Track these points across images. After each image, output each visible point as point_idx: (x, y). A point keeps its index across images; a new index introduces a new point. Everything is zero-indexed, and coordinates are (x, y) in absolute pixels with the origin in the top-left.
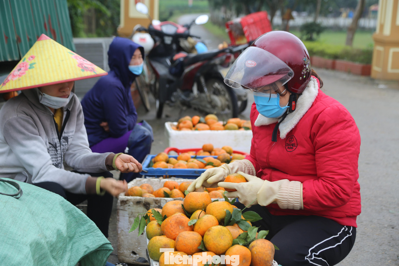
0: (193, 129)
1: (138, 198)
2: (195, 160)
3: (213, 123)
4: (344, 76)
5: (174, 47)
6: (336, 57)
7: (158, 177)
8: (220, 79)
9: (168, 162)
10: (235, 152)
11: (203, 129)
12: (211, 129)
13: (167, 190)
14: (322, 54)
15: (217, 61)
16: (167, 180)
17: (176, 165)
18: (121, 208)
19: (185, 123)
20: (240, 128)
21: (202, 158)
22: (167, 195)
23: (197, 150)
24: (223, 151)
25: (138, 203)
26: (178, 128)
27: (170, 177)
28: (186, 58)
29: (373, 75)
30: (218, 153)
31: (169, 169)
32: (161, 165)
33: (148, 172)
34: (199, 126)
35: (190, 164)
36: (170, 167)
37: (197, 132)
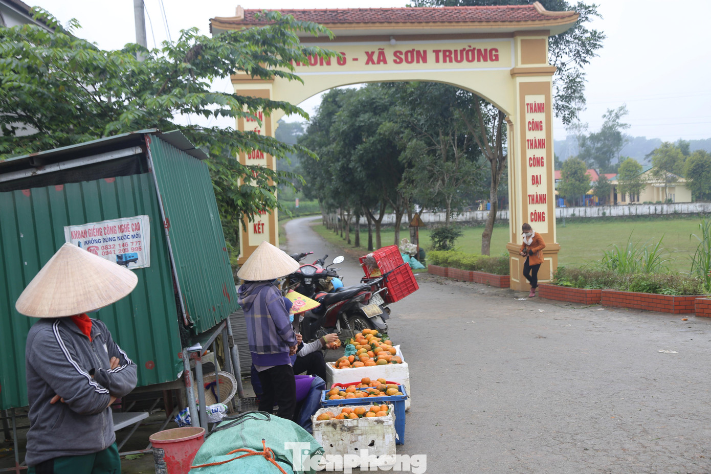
0: (351, 366)
1: (328, 421)
2: (360, 391)
3: (367, 360)
4: (483, 289)
5: (314, 286)
6: (472, 267)
7: (336, 406)
8: (362, 315)
9: (339, 394)
10: (388, 383)
11: (359, 366)
12: (365, 365)
13: (346, 414)
14: (457, 264)
15: (358, 299)
16: (343, 408)
17: (347, 396)
18: (316, 429)
19: (344, 362)
20: (389, 362)
21: (365, 389)
22: (346, 417)
23: (356, 384)
24: (379, 383)
25: (328, 424)
26: (337, 366)
27: (344, 405)
28: (327, 297)
29: (512, 287)
30: (374, 384)
31: (342, 399)
32: (335, 397)
33: (327, 403)
34: (356, 363)
35: (357, 394)
36: (342, 398)
37: (354, 369)
